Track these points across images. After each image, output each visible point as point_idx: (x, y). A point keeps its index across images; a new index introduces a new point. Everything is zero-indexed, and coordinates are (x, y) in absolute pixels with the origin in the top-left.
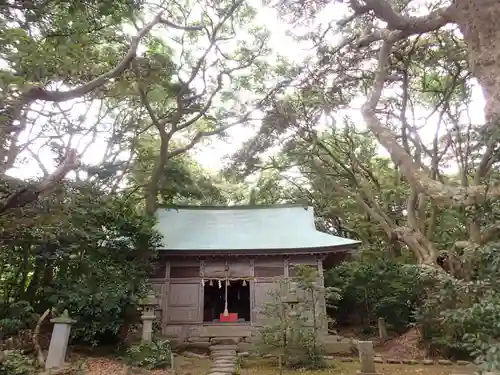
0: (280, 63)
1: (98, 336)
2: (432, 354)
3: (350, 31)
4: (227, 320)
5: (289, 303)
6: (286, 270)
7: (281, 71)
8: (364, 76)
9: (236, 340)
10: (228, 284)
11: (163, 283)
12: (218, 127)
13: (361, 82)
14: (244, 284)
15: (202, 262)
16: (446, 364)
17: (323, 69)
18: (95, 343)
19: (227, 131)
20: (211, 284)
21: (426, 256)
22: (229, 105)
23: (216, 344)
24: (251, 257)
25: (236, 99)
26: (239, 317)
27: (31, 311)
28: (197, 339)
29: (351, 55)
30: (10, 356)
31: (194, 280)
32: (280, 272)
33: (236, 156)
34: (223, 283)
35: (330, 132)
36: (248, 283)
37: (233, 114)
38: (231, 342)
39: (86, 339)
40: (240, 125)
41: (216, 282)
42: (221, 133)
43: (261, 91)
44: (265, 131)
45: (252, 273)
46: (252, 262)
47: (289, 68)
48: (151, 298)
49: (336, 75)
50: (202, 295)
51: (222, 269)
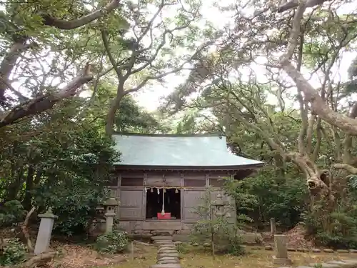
0: (208, 28)
1: (72, 229)
2: (316, 245)
3: (260, 6)
4: (163, 218)
5: (217, 206)
6: (208, 182)
7: (208, 34)
8: (268, 41)
9: (171, 233)
10: (164, 191)
11: (116, 189)
12: (157, 75)
13: (264, 46)
14: (177, 191)
15: (145, 175)
16: (330, 252)
17: (237, 34)
18: (70, 234)
19: (163, 78)
20: (152, 191)
21: (312, 173)
22: (167, 58)
23: (156, 235)
24: (181, 172)
25: (172, 54)
26: (172, 215)
27: (21, 209)
28: (141, 231)
29: (259, 24)
30: (8, 243)
31: (139, 188)
32: (203, 183)
33: (170, 97)
34: (161, 190)
35: (238, 82)
36: (179, 191)
37: (169, 65)
38: (167, 234)
39: (63, 230)
40: (174, 74)
41: (155, 190)
42: (160, 79)
43: (191, 48)
44: (191, 80)
45: (182, 183)
46: (182, 175)
47: (214, 31)
48: (113, 200)
49: (246, 39)
50: (145, 199)
51: (160, 180)
